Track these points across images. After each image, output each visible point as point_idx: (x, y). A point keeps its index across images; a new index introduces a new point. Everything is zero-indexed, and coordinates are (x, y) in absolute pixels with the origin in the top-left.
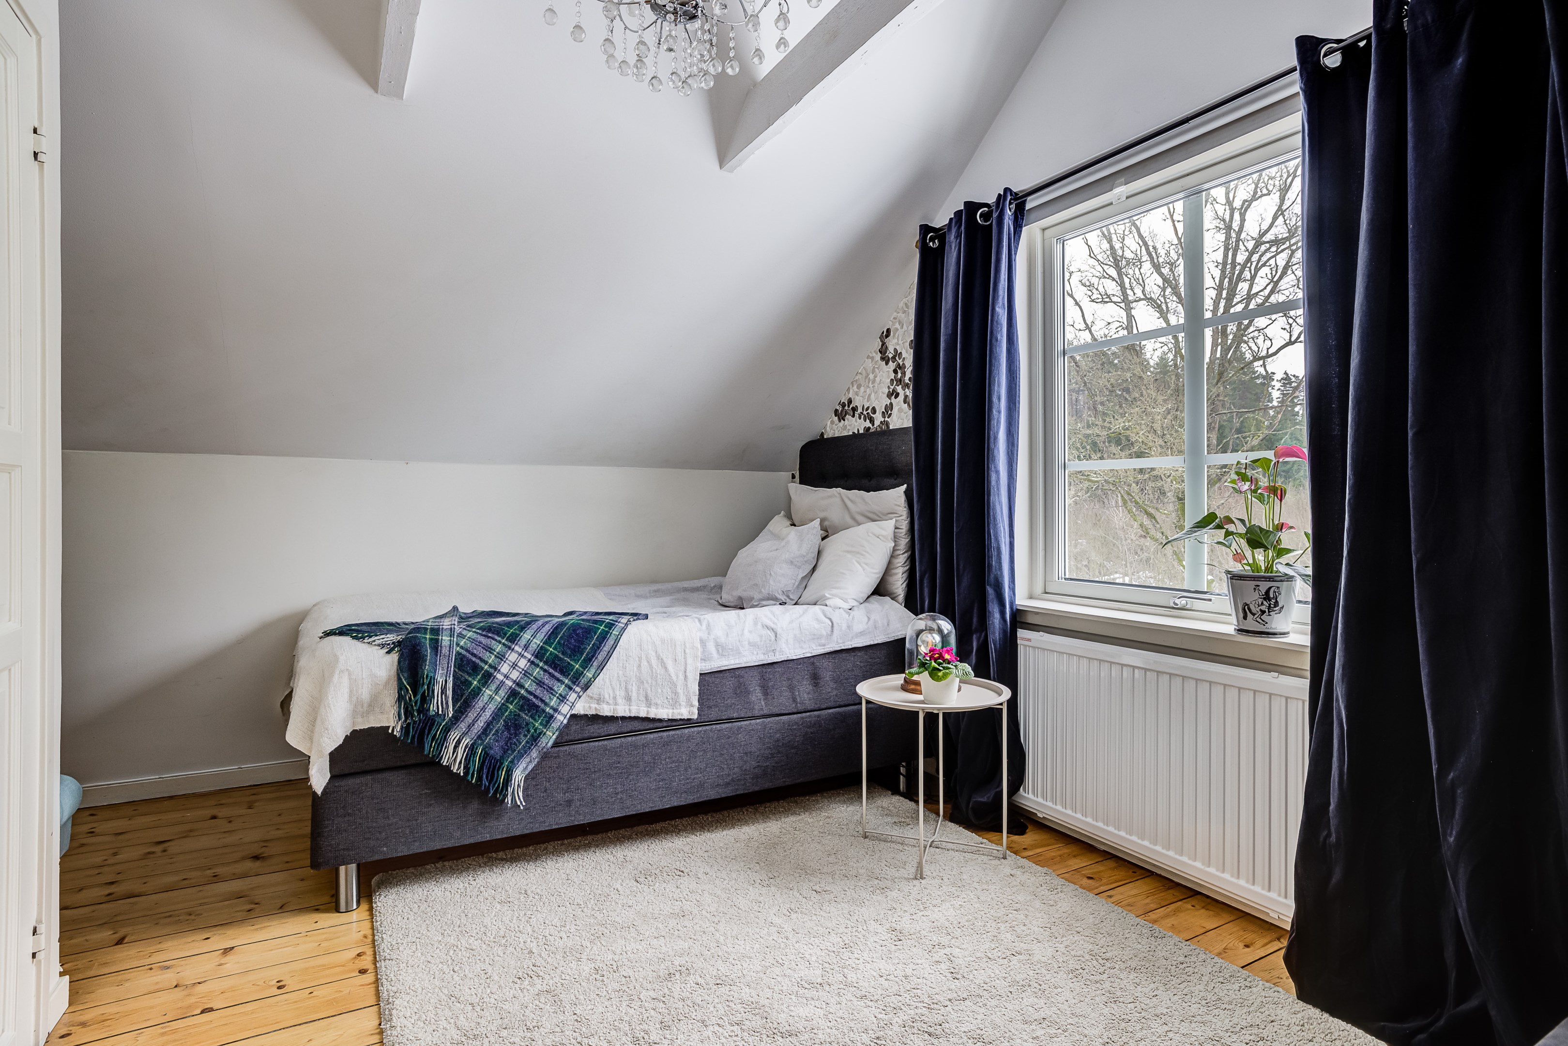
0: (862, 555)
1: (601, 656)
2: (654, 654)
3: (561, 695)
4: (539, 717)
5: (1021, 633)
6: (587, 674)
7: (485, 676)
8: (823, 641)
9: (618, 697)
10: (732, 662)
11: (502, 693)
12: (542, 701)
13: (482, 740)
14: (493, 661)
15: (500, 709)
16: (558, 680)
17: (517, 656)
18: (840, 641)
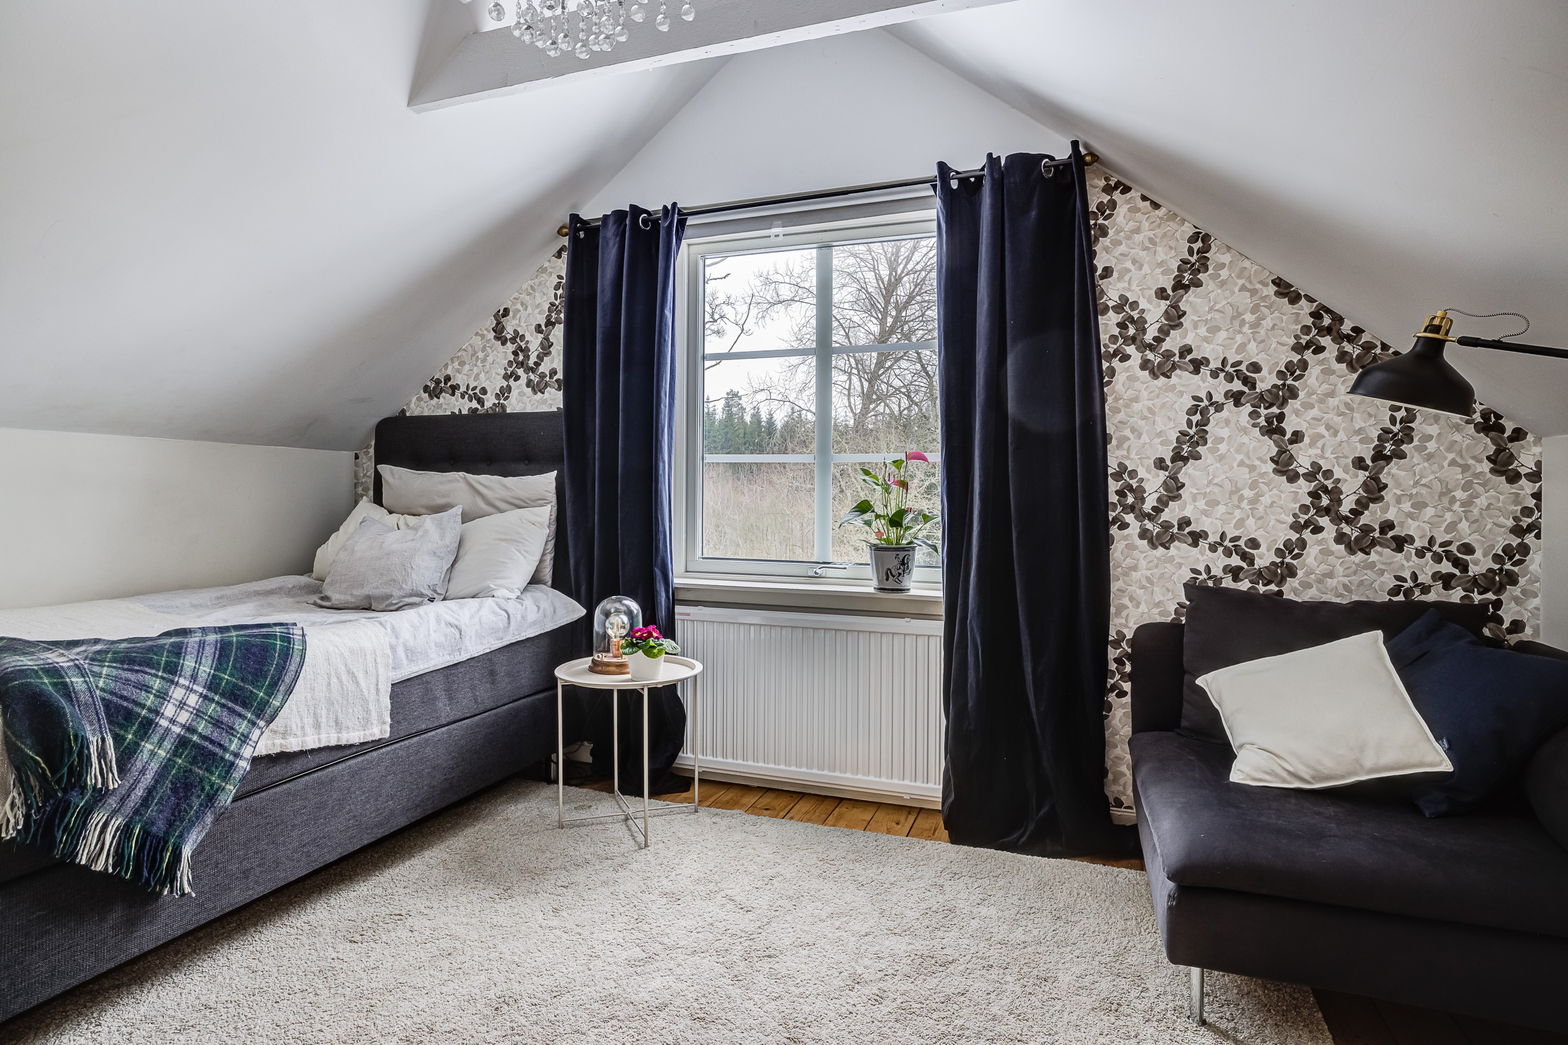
0: (520, 542)
1: (288, 679)
2: (343, 668)
3: (243, 735)
4: (217, 768)
5: (678, 609)
6: (274, 702)
7: (144, 725)
8: (501, 635)
9: (306, 726)
10: (422, 667)
11: (168, 744)
12: (221, 746)
13: (141, 814)
14: (153, 703)
15: (165, 766)
16: (240, 715)
17: (183, 691)
18: (516, 633)
